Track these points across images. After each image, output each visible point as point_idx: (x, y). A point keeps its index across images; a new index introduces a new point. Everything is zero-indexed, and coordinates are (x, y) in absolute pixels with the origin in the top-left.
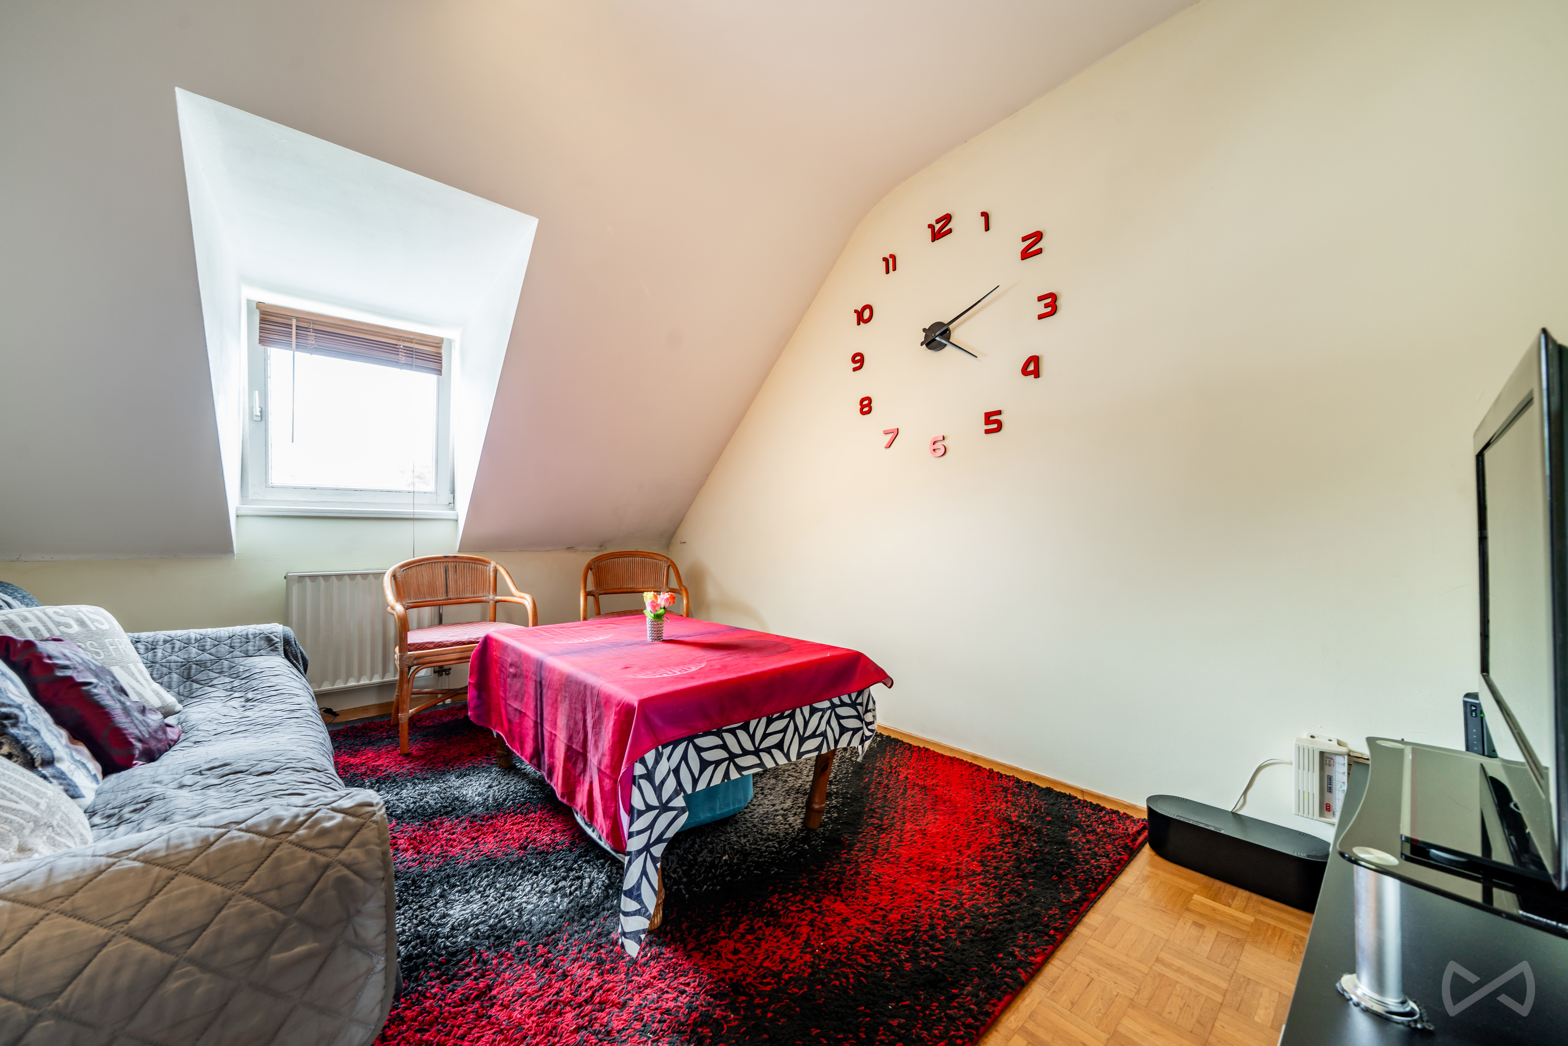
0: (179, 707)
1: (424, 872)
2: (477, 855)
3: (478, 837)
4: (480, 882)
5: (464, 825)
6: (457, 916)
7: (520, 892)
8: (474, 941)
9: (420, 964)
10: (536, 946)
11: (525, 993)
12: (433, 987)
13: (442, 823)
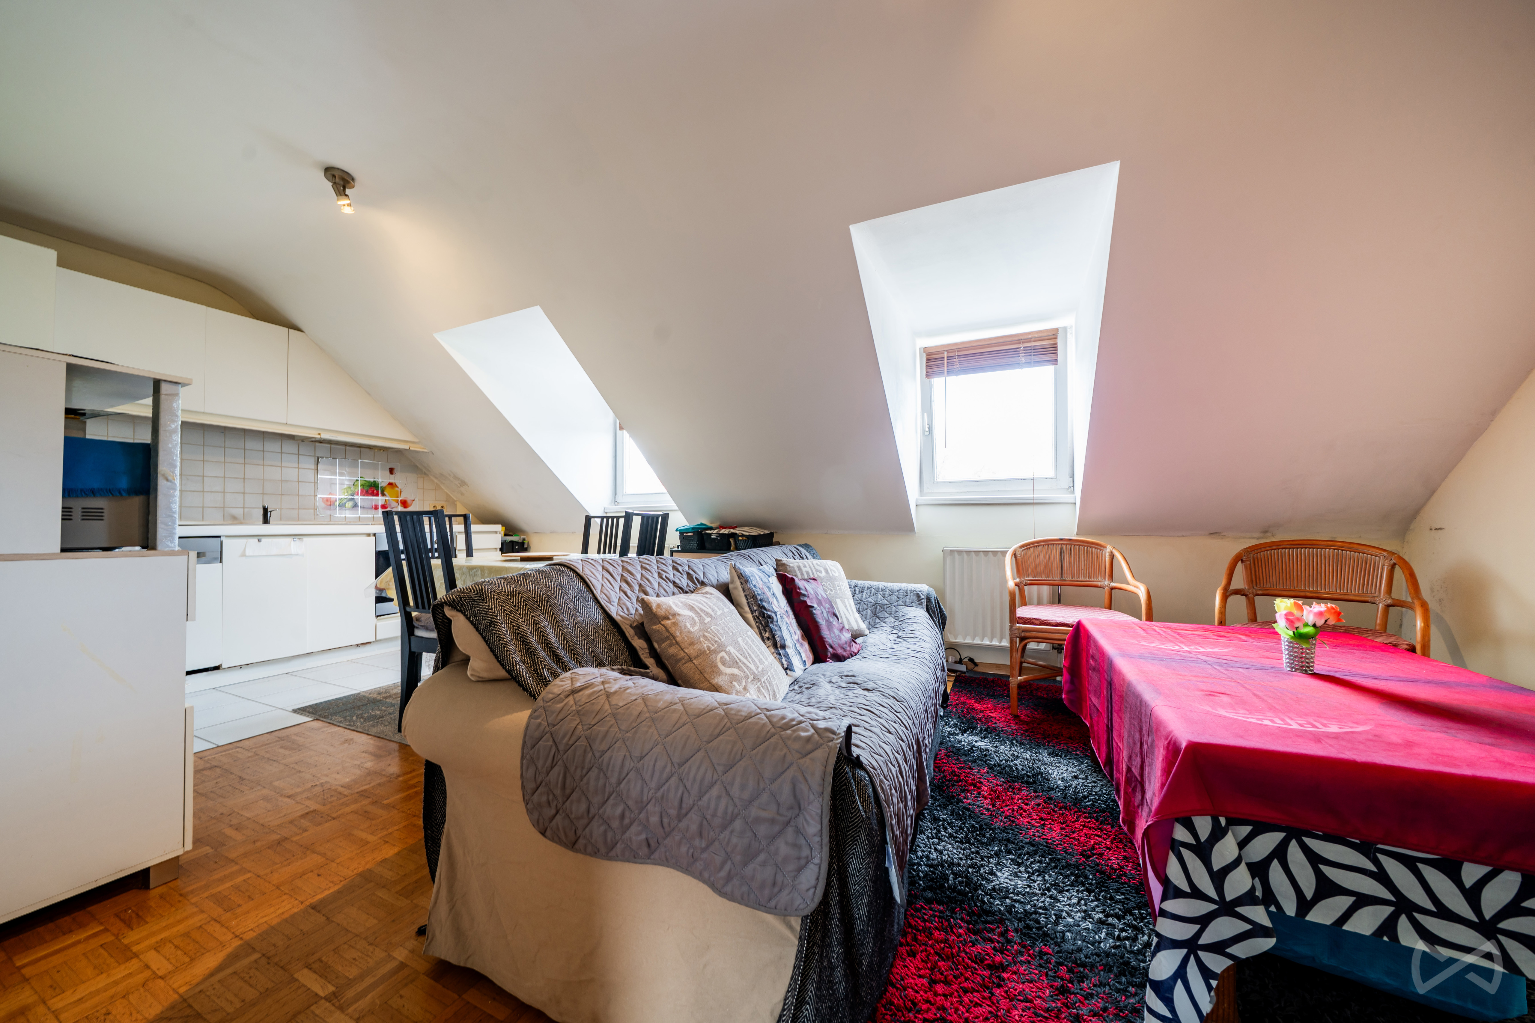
0: (867, 632)
1: (992, 824)
2: (1039, 837)
3: (1047, 820)
4: (1032, 863)
5: (1038, 801)
6: (1002, 880)
7: (1065, 899)
8: (1006, 913)
9: (959, 900)
10: (1062, 964)
11: (1031, 1001)
12: (961, 927)
13: (1020, 790)
